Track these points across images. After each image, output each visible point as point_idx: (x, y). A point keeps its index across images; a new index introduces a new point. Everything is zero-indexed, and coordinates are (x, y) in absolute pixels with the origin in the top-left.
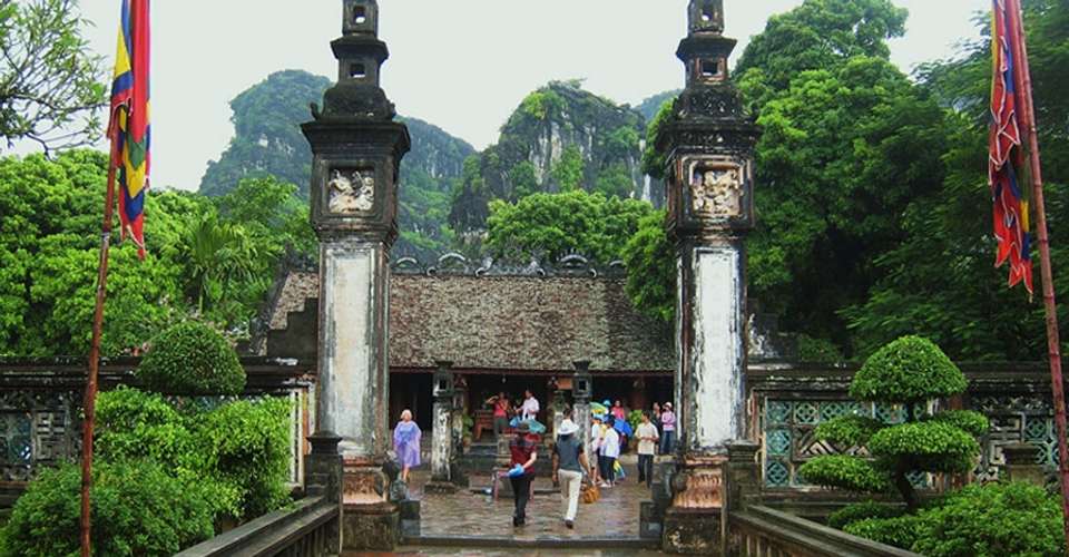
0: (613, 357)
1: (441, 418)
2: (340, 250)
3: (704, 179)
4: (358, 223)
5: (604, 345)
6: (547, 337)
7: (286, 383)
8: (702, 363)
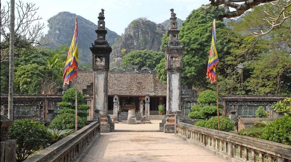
0: (155, 93)
1: (115, 107)
2: (98, 73)
3: (173, 59)
4: (102, 68)
5: (153, 90)
6: (139, 88)
7: (87, 100)
8: (172, 96)
